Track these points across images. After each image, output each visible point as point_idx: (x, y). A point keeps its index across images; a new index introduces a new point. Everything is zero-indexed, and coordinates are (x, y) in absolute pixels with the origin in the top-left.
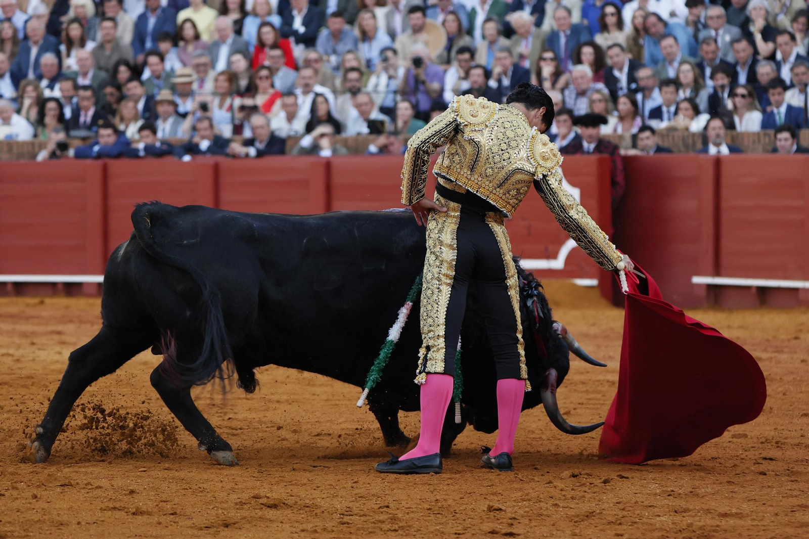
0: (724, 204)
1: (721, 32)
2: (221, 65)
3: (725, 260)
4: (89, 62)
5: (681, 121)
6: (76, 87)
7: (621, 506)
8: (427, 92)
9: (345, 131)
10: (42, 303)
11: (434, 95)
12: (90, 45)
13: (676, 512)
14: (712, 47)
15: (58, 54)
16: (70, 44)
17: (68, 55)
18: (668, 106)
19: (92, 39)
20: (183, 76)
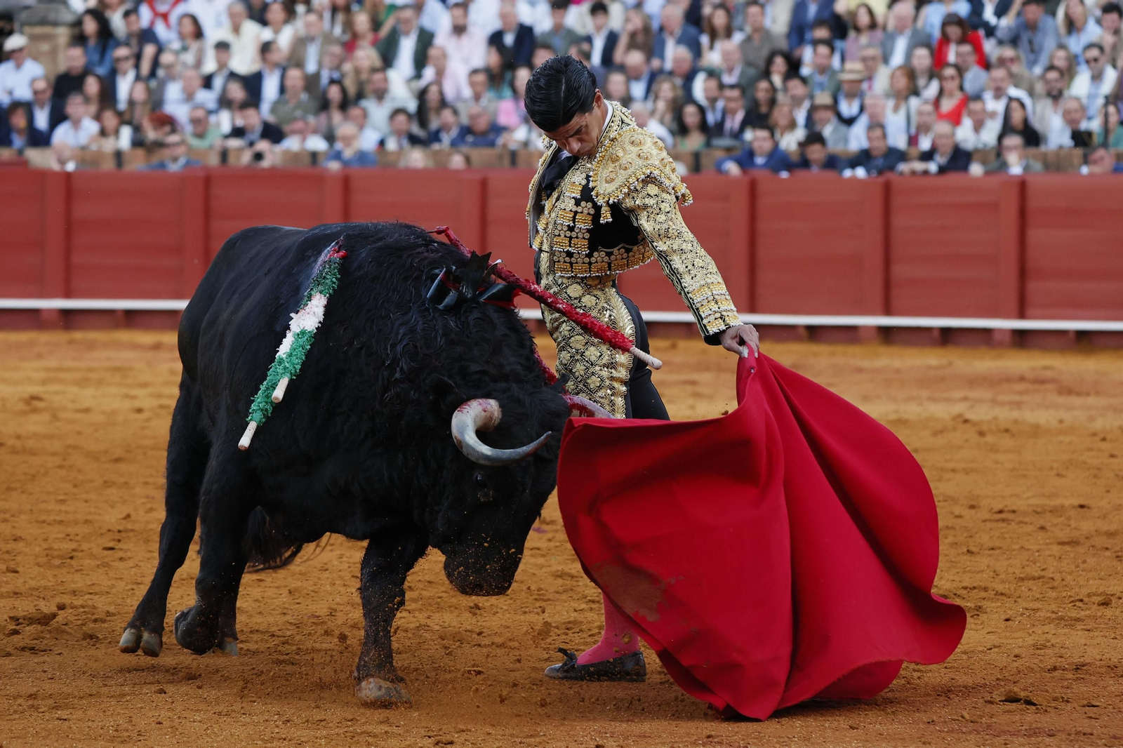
2: (898, 58)
4: (737, 56)
6: (722, 86)
9: (1046, 144)
10: (674, 346)
12: (738, 37)
16: (714, 36)
17: (711, 47)
19: (741, 29)
20: (852, 71)
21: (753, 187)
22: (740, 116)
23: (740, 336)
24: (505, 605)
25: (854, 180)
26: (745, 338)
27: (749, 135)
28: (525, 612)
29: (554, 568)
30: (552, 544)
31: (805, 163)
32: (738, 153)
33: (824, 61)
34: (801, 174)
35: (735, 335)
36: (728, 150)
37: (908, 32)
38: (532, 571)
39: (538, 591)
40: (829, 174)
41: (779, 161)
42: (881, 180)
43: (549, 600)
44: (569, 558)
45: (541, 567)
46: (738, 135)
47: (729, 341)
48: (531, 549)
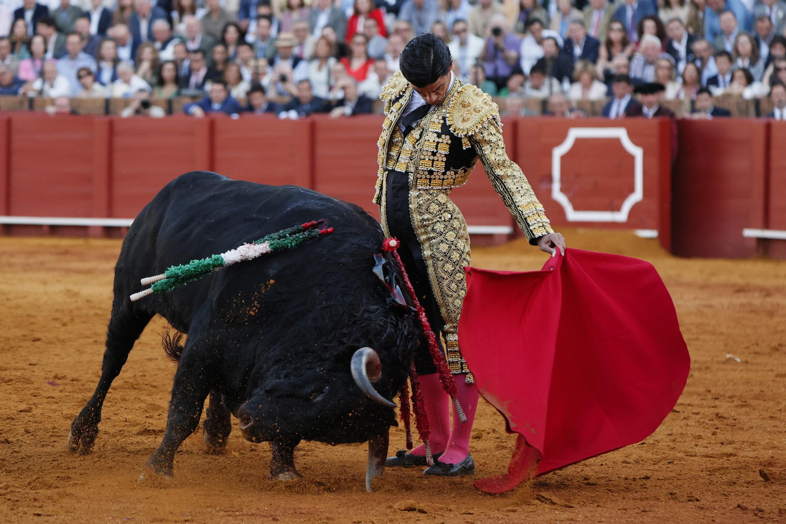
0: (774, 164)
1: (775, 8)
3: (774, 215)
5: (736, 88)
6: (188, 51)
7: (672, 438)
8: (506, 60)
11: (512, 62)
12: (201, 13)
13: (722, 443)
14: (766, 23)
15: (170, 21)
16: (182, 11)
17: (181, 21)
18: (724, 75)
19: (202, 7)
20: (285, 40)
21: (212, 127)
22: (203, 72)
23: (551, 241)
24: (28, 440)
25: (288, 120)
26: (556, 243)
27: (209, 87)
28: (43, 445)
29: (65, 412)
30: (63, 394)
31: (251, 108)
32: (199, 100)
33: (264, 31)
34: (248, 116)
35: (548, 240)
36: (194, 97)
37: (328, 10)
38: (48, 414)
39: (53, 429)
40: (270, 116)
41: (231, 106)
42: (309, 120)
43: (61, 436)
44: (75, 404)
45: (55, 411)
46: (200, 86)
47: (544, 245)
48: (48, 398)
